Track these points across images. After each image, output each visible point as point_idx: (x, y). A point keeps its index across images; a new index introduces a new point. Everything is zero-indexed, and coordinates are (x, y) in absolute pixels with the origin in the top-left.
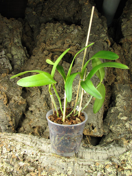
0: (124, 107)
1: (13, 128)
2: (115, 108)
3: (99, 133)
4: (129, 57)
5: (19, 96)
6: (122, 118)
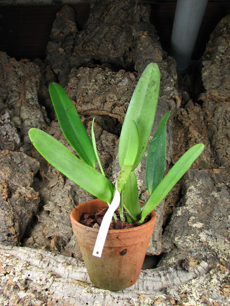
0: (199, 207)
1: (15, 238)
2: (185, 208)
3: (154, 249)
4: (214, 124)
5: (28, 187)
6: (194, 225)
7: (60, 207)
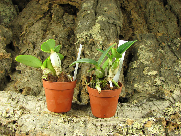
0: (151, 59)
2: (139, 61)
4: (147, 13)
5: (1, 49)
6: (150, 73)
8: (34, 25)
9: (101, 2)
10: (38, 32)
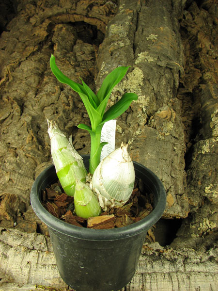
2: (214, 140)
3: (179, 208)
7: (16, 149)
8: (21, 66)
9: (145, 23)
10: (29, 80)
